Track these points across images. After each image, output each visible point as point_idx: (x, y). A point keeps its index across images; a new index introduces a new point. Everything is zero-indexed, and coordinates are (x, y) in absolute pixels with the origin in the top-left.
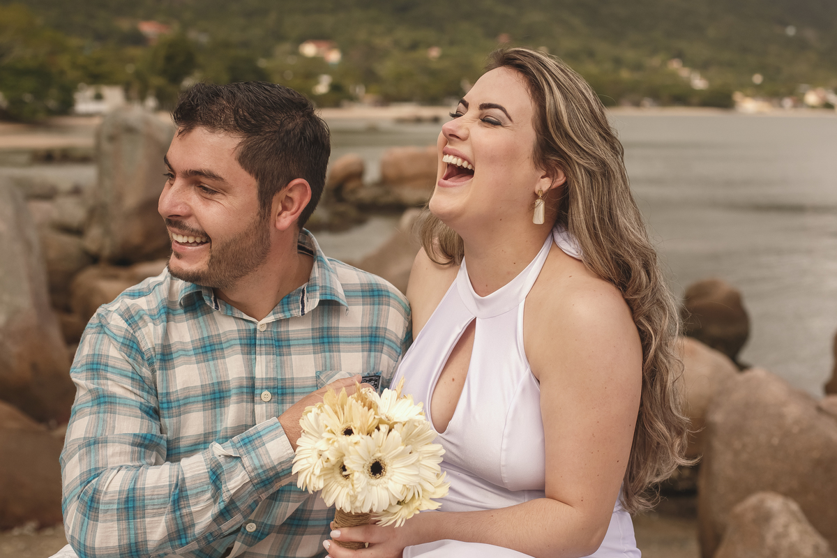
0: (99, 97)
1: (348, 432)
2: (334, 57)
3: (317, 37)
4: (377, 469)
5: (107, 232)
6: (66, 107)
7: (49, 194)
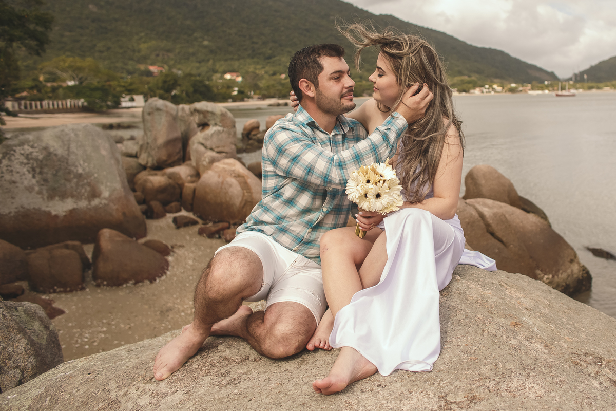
0: (132, 100)
1: (368, 182)
2: (239, 79)
3: (231, 71)
4: (378, 196)
5: (149, 155)
6: (117, 104)
7: (120, 141)
